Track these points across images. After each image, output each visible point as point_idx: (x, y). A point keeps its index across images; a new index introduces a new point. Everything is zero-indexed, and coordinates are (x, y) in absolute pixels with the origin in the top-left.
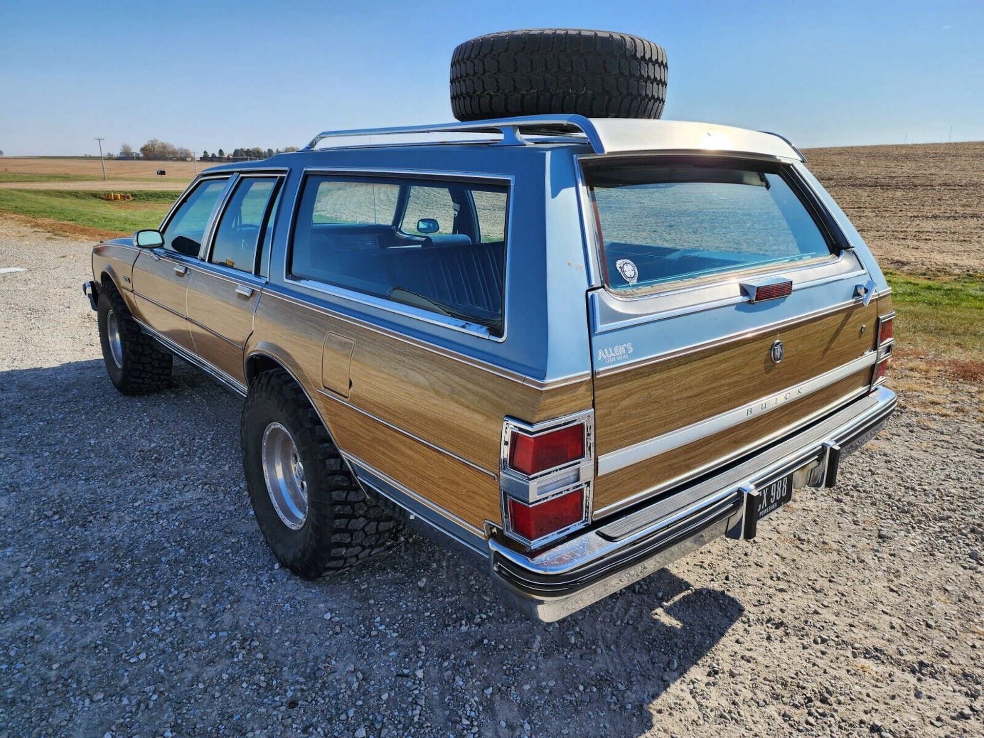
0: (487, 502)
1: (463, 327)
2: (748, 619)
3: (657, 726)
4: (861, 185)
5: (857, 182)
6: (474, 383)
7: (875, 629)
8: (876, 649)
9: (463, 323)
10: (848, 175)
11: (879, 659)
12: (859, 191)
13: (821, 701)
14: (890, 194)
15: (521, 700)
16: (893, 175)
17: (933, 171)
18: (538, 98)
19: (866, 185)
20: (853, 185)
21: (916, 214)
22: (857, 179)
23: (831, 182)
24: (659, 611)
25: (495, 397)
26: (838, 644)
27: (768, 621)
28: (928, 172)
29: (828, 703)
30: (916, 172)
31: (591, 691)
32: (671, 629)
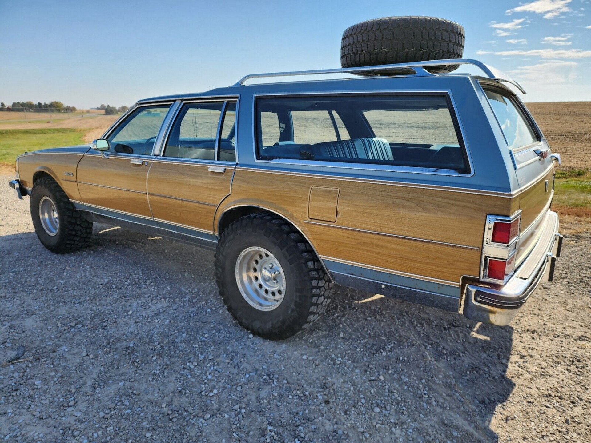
0: (467, 265)
1: (435, 171)
2: (518, 331)
3: (517, 384)
4: (411, 127)
5: (409, 125)
6: (456, 200)
7: (574, 328)
8: (583, 336)
9: (435, 169)
10: (403, 122)
11: (587, 340)
12: (412, 130)
13: (577, 361)
14: (427, 131)
15: (443, 382)
16: (426, 122)
17: (444, 120)
18: (416, 53)
19: (414, 127)
20: (407, 127)
21: (443, 141)
22: (408, 124)
23: (396, 126)
24: (473, 333)
25: (475, 206)
26: (565, 337)
27: (528, 331)
28: (442, 120)
29: (581, 362)
30: (437, 120)
31: (474, 374)
32: (485, 341)
